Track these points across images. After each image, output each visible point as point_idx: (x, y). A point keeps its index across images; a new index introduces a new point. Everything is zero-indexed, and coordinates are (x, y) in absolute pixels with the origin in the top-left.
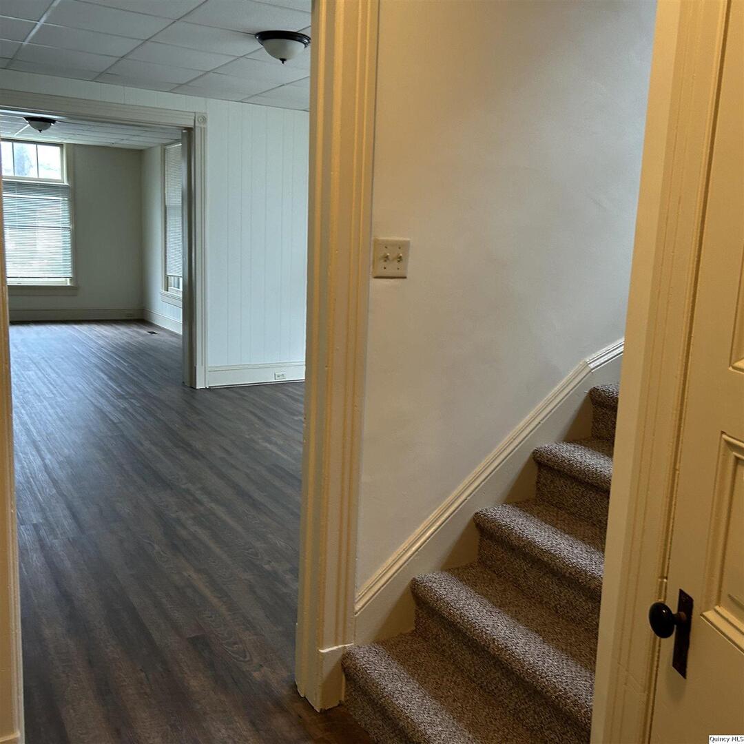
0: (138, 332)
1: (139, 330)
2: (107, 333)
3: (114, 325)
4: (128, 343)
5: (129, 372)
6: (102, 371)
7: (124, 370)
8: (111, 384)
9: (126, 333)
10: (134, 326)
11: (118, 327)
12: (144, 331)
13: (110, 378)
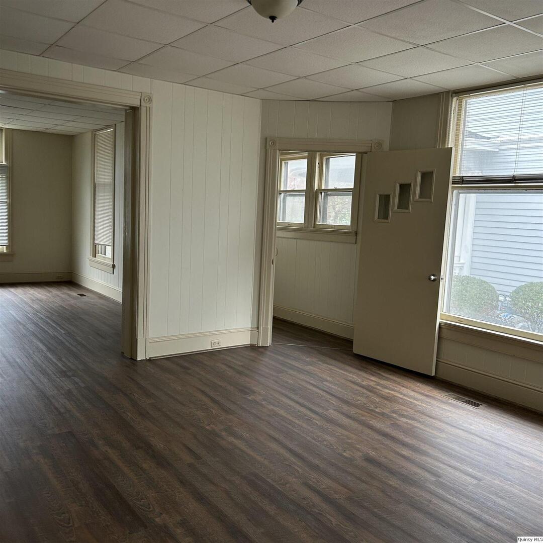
0: (69, 295)
1: (69, 292)
2: (40, 295)
3: (46, 287)
4: (61, 306)
5: (67, 341)
6: (41, 341)
7: (61, 338)
8: (51, 357)
9: (58, 296)
10: (65, 288)
11: (51, 289)
12: (74, 294)
13: (49, 349)
